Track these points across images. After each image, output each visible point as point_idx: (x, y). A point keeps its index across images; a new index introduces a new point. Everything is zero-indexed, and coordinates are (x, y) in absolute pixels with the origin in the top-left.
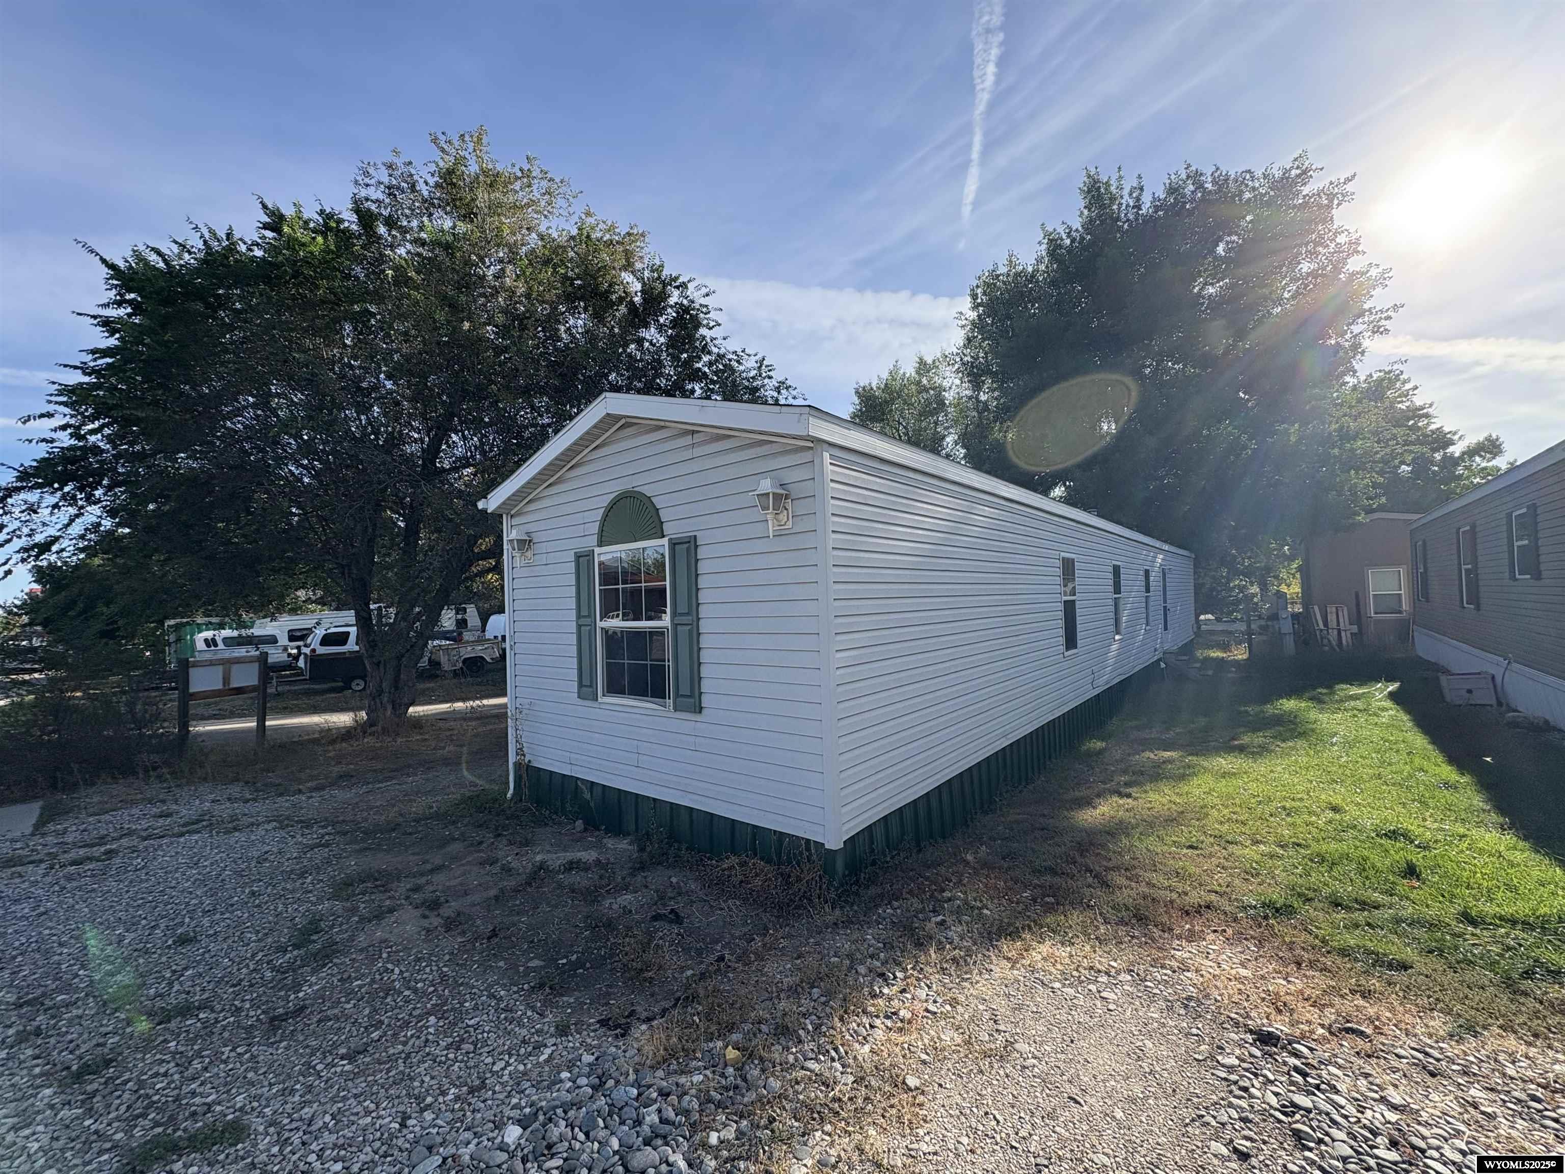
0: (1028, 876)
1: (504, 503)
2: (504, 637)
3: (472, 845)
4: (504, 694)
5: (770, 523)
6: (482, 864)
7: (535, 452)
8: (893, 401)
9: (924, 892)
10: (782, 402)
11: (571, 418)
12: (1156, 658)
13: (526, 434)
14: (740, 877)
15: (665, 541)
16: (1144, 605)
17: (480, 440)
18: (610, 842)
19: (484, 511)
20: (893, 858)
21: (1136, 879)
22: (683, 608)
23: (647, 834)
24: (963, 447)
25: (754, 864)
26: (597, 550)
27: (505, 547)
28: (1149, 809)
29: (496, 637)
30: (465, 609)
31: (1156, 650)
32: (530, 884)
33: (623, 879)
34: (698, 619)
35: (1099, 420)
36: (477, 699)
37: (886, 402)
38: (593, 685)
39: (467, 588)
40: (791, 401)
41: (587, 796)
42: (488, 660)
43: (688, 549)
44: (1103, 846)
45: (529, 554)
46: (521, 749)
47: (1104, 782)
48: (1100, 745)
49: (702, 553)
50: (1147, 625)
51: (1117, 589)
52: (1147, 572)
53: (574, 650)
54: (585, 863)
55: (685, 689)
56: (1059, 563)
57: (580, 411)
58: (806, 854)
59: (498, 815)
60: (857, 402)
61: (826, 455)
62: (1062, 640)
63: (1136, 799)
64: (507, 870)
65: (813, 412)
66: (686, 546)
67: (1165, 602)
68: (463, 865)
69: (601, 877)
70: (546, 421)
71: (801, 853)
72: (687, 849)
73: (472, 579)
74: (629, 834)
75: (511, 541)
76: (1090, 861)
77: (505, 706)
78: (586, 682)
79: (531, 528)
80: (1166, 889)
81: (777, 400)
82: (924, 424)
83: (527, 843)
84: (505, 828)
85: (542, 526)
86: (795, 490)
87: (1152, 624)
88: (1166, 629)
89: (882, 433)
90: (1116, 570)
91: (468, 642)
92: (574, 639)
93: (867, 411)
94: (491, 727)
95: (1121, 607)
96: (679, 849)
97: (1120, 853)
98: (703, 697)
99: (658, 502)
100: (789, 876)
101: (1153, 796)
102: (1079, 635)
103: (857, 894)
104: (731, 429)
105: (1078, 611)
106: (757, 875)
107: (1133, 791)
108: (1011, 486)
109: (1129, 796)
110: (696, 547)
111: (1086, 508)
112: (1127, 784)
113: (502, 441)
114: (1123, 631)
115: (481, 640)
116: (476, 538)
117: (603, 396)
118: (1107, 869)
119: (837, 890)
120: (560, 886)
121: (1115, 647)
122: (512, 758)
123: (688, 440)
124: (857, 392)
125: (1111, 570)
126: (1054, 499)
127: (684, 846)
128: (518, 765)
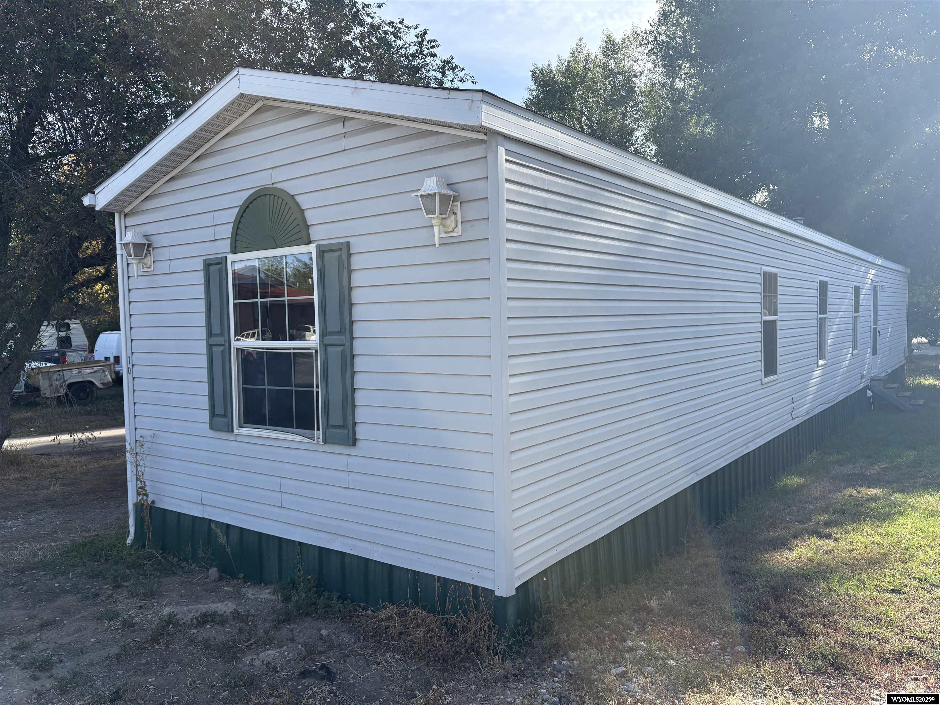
0: (717, 624)
1: (116, 199)
2: (117, 359)
3: (87, 598)
4: (121, 425)
5: (436, 229)
6: (99, 619)
7: (152, 139)
8: (575, 86)
9: (604, 641)
10: (448, 84)
11: (196, 98)
12: (862, 386)
13: (139, 116)
14: (399, 629)
15: (312, 248)
16: (851, 326)
17: (82, 122)
18: (250, 592)
19: (91, 208)
20: (570, 604)
21: (834, 626)
22: (333, 326)
23: (293, 583)
24: (654, 142)
25: (415, 614)
26: (231, 258)
27: (118, 252)
28: (850, 551)
29: (107, 359)
30: (68, 325)
31: (862, 377)
32: (157, 641)
33: (266, 632)
34: (352, 339)
35: (810, 114)
36: (87, 430)
37: (566, 87)
38: (227, 414)
39: (71, 300)
40: (457, 84)
41: (222, 540)
42: (98, 384)
43: (340, 258)
44: (800, 591)
45: (148, 260)
46: (143, 488)
47: (801, 522)
48: (797, 481)
49: (356, 262)
50: (854, 348)
51: (823, 308)
52: (857, 290)
53: (204, 375)
54: (222, 616)
55: (337, 419)
56: (759, 278)
57: (205, 91)
58: (473, 602)
59: (116, 563)
60: (534, 87)
61: (501, 150)
62: (760, 365)
63: (836, 540)
64: (129, 625)
65: (487, 98)
66: (338, 253)
67: (875, 322)
68: (78, 620)
69: (241, 630)
70: (163, 100)
71: (468, 602)
72: (339, 598)
73: (76, 288)
74: (271, 583)
75: (126, 245)
76: (785, 607)
77: (122, 439)
78: (219, 410)
79: (150, 229)
80: (865, 636)
81: (441, 83)
82: (610, 115)
83: (151, 594)
84: (125, 578)
85: (165, 227)
86: (466, 191)
87: (859, 347)
88: (875, 353)
89: (561, 123)
90: (823, 286)
91: (73, 364)
92: (203, 361)
93: (545, 98)
94: (104, 463)
95: (827, 328)
96: (329, 598)
97: (817, 599)
98: (358, 428)
99: (304, 201)
100: (455, 627)
101: (855, 537)
102: (780, 360)
103: (530, 644)
104: (389, 116)
105: (779, 332)
106: (418, 626)
107: (834, 531)
108: (710, 189)
109: (828, 536)
110: (349, 255)
111: (791, 215)
112: (828, 524)
113: (108, 122)
114: (828, 355)
115: (89, 362)
116: (81, 239)
117: (234, 73)
118: (803, 616)
119: (508, 640)
120: (192, 641)
121: (817, 373)
122: (132, 498)
123: (338, 128)
124: (534, 76)
125: (816, 286)
126: (756, 205)
127: (335, 595)
128: (139, 507)
